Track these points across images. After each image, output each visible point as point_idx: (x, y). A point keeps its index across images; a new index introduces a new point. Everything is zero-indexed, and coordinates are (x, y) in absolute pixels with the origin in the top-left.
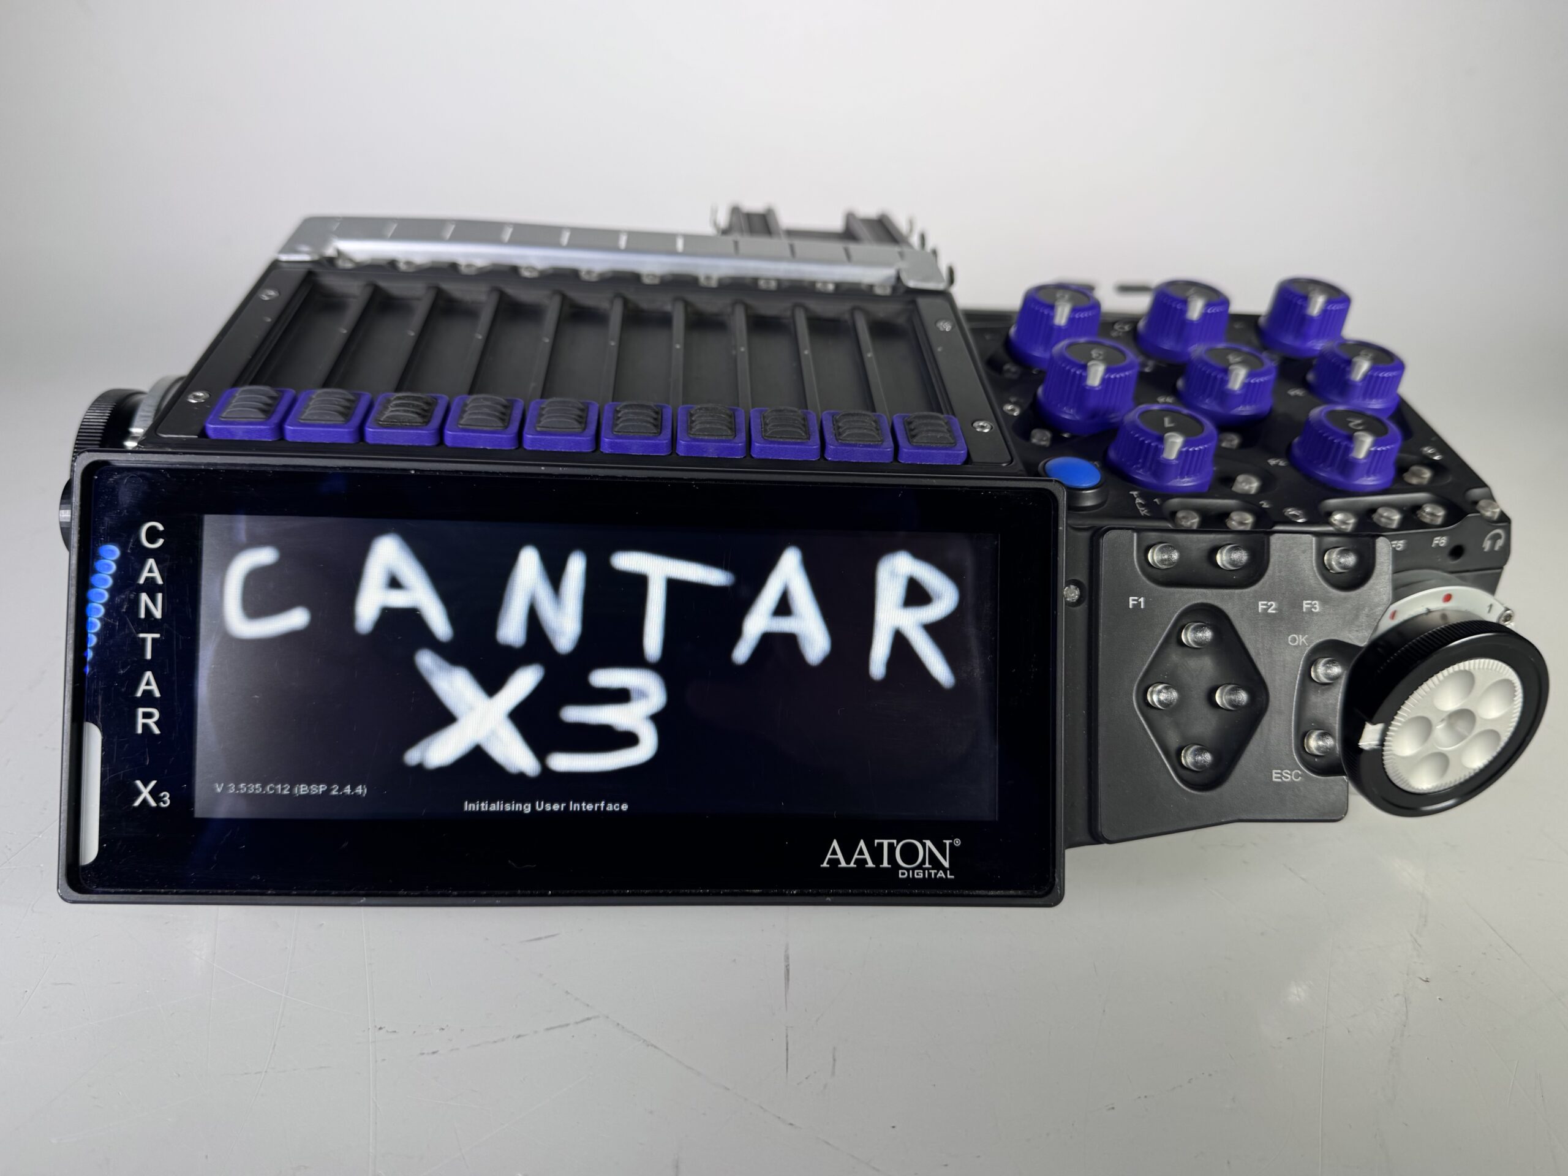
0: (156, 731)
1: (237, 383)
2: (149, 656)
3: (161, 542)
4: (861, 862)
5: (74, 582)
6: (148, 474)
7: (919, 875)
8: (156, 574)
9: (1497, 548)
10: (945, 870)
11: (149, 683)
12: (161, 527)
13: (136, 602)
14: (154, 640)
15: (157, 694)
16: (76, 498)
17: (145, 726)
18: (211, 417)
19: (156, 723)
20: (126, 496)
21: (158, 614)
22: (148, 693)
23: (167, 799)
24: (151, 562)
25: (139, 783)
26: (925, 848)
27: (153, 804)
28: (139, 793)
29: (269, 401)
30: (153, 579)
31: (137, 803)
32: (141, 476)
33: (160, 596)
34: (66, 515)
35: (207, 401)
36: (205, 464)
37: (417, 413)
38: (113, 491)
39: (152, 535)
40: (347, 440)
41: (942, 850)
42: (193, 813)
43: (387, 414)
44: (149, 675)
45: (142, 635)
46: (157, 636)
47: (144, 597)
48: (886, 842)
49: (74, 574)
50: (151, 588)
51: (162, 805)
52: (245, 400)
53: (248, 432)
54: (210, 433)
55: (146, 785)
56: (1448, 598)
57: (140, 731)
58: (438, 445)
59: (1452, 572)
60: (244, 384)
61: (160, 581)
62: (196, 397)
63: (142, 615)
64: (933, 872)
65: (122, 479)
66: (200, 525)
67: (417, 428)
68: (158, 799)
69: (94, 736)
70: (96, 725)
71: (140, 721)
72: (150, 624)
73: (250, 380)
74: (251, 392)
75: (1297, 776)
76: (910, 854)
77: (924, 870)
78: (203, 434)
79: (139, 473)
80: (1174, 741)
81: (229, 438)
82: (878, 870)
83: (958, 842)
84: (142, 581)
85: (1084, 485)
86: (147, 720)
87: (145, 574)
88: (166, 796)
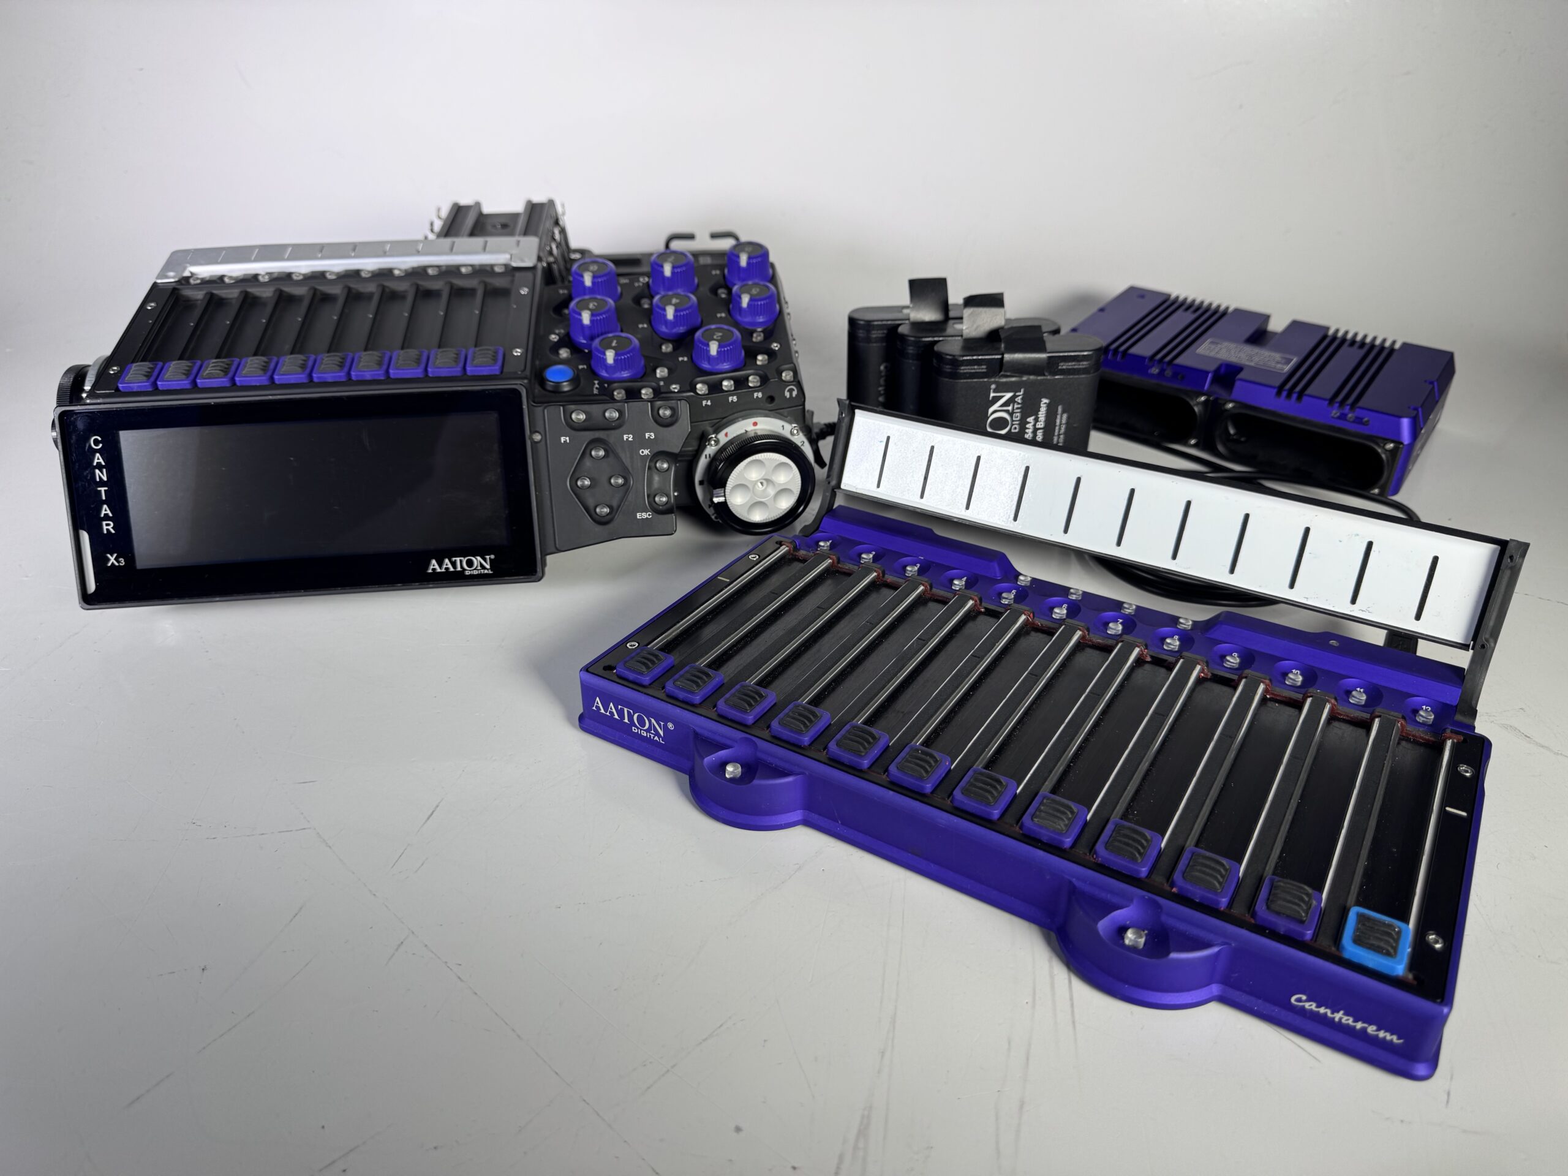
0: (113, 531)
1: (133, 362)
2: (104, 498)
3: (101, 445)
4: (447, 569)
5: (63, 467)
6: (90, 415)
7: (475, 572)
8: (101, 460)
9: (794, 395)
10: (488, 569)
11: (105, 510)
12: (100, 439)
13: (94, 474)
14: (105, 491)
15: (111, 515)
16: (58, 429)
17: (107, 530)
18: (120, 380)
19: (112, 528)
20: (80, 425)
21: (105, 478)
22: (106, 515)
23: (123, 561)
24: (98, 455)
25: (109, 556)
26: (477, 560)
27: (117, 564)
28: (109, 560)
29: (149, 370)
30: (100, 463)
31: (109, 564)
32: (87, 416)
33: (104, 470)
34: (54, 434)
35: (119, 372)
36: (116, 408)
37: (220, 370)
38: (74, 423)
39: (96, 442)
40: (189, 387)
41: (485, 560)
42: (135, 567)
43: (207, 372)
44: (105, 506)
45: (99, 489)
46: (106, 488)
47: (97, 471)
48: (458, 559)
49: (63, 464)
50: (99, 467)
51: (121, 564)
52: (137, 370)
53: (139, 387)
54: (121, 389)
55: (112, 556)
56: (755, 424)
57: (105, 532)
58: (233, 386)
59: (770, 411)
60: (137, 362)
61: (103, 464)
62: (113, 370)
63: (98, 480)
64: (482, 571)
65: (78, 417)
66: (118, 436)
67: (221, 378)
68: (118, 562)
69: (85, 537)
70: (85, 530)
71: (105, 528)
72: (102, 483)
73: (140, 359)
74: (140, 366)
75: (649, 515)
76: (470, 563)
77: (478, 570)
78: (117, 390)
79: (85, 414)
80: (591, 503)
81: (131, 391)
82: (456, 572)
83: (493, 557)
84: (95, 464)
85: (551, 380)
86: (108, 527)
87: (96, 461)
88: (122, 560)
